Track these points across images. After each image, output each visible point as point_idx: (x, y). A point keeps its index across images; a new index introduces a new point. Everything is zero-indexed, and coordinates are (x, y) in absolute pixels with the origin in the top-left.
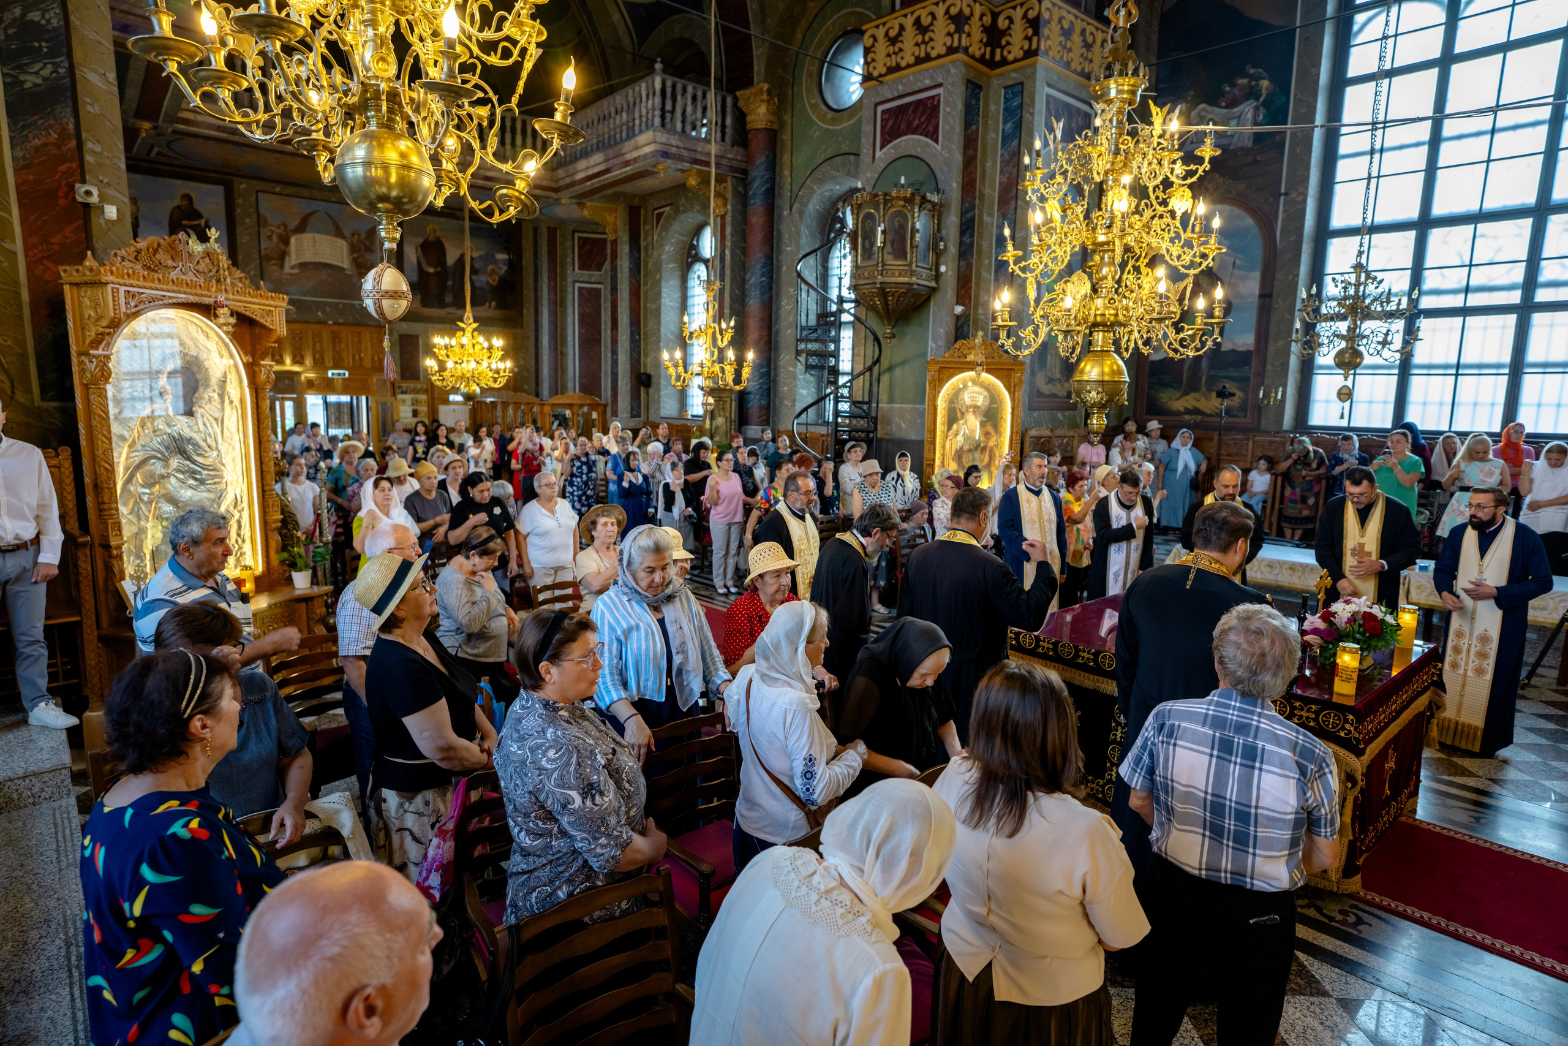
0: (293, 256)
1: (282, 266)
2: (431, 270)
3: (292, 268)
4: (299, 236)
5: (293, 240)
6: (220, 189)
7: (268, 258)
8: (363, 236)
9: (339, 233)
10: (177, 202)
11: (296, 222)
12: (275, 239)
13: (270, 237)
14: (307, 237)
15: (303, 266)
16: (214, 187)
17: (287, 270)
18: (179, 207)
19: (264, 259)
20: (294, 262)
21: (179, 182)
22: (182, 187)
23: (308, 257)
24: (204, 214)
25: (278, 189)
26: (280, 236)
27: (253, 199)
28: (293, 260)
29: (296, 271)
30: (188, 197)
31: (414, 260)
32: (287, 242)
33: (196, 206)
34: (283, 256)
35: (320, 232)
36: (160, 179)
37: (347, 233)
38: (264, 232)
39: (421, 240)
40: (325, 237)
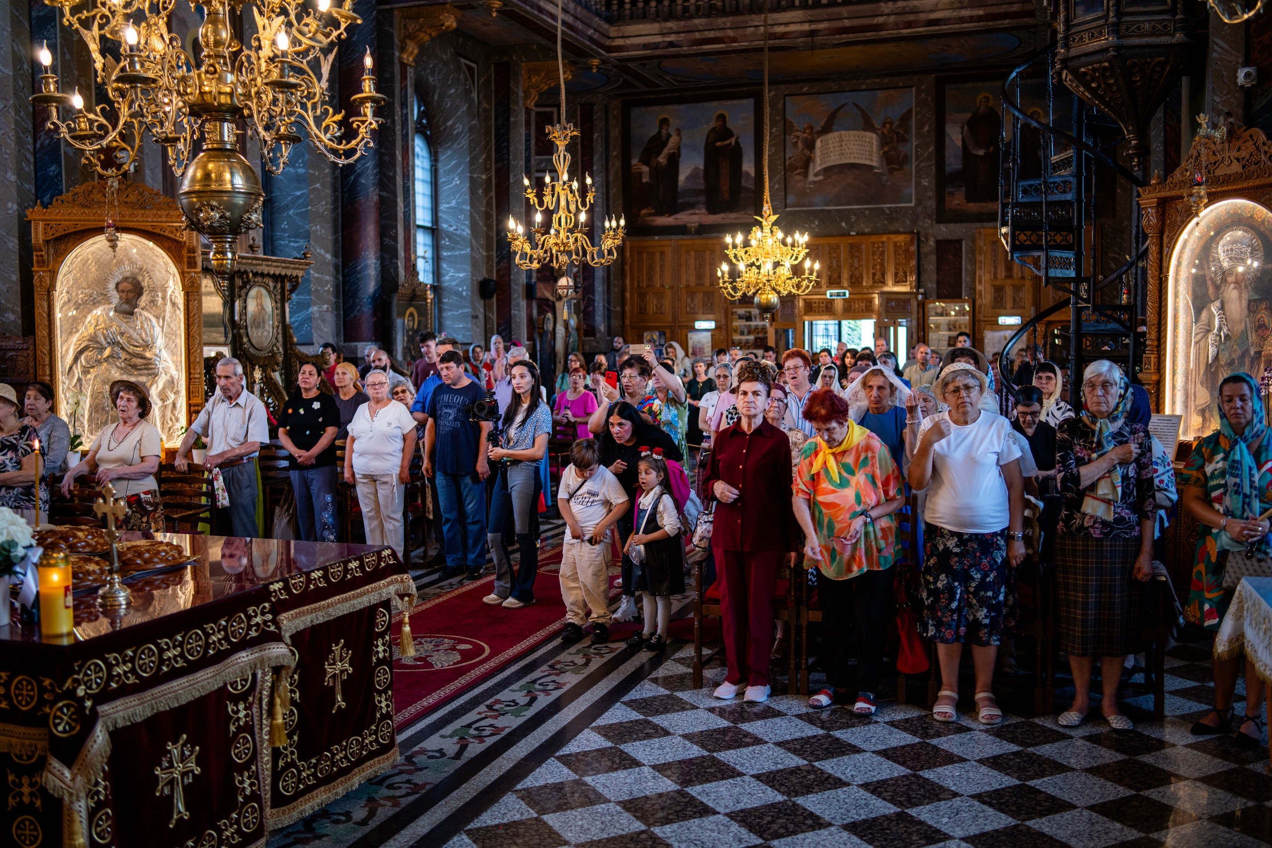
0: (818, 161)
1: (806, 175)
2: (981, 152)
3: (816, 175)
4: (824, 138)
5: (818, 143)
6: (749, 103)
7: (793, 168)
8: (896, 123)
9: (868, 126)
10: (712, 124)
11: (822, 123)
12: (800, 145)
13: (795, 144)
14: (833, 136)
15: (828, 171)
16: (744, 102)
17: (811, 178)
18: (714, 129)
19: (788, 169)
20: (818, 168)
21: (715, 104)
22: (716, 108)
23: (834, 159)
24: (735, 133)
25: (805, 89)
26: (805, 141)
27: (781, 105)
28: (818, 165)
29: (821, 178)
30: (722, 117)
31: (959, 143)
32: (811, 146)
33: (730, 125)
34: (808, 162)
35: (847, 129)
36: (699, 105)
37: (877, 125)
38: (790, 139)
39: (968, 116)
40: (852, 133)
